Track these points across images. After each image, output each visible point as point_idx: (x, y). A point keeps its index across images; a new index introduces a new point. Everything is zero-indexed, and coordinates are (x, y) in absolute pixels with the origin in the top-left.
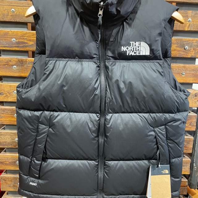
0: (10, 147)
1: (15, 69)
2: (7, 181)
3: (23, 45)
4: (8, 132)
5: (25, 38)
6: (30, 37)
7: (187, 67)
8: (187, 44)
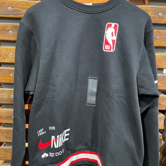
0: (7, 103)
1: (10, 34)
2: (4, 133)
3: (17, 13)
4: (5, 90)
5: (20, 6)
6: (23, 6)
7: (161, 32)
8: (161, 12)
